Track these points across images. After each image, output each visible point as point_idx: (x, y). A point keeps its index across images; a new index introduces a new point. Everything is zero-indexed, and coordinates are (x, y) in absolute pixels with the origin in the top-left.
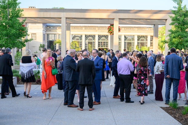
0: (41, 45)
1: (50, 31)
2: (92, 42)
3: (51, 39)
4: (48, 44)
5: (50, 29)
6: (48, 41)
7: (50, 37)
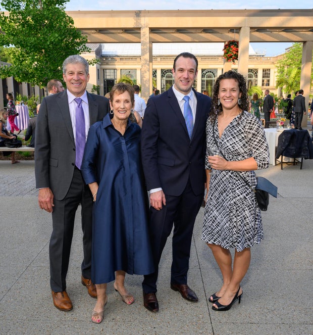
0: (94, 86)
1: (107, 64)
2: (172, 80)
3: (108, 77)
4: (105, 85)
5: (107, 61)
6: (104, 80)
7: (107, 74)
